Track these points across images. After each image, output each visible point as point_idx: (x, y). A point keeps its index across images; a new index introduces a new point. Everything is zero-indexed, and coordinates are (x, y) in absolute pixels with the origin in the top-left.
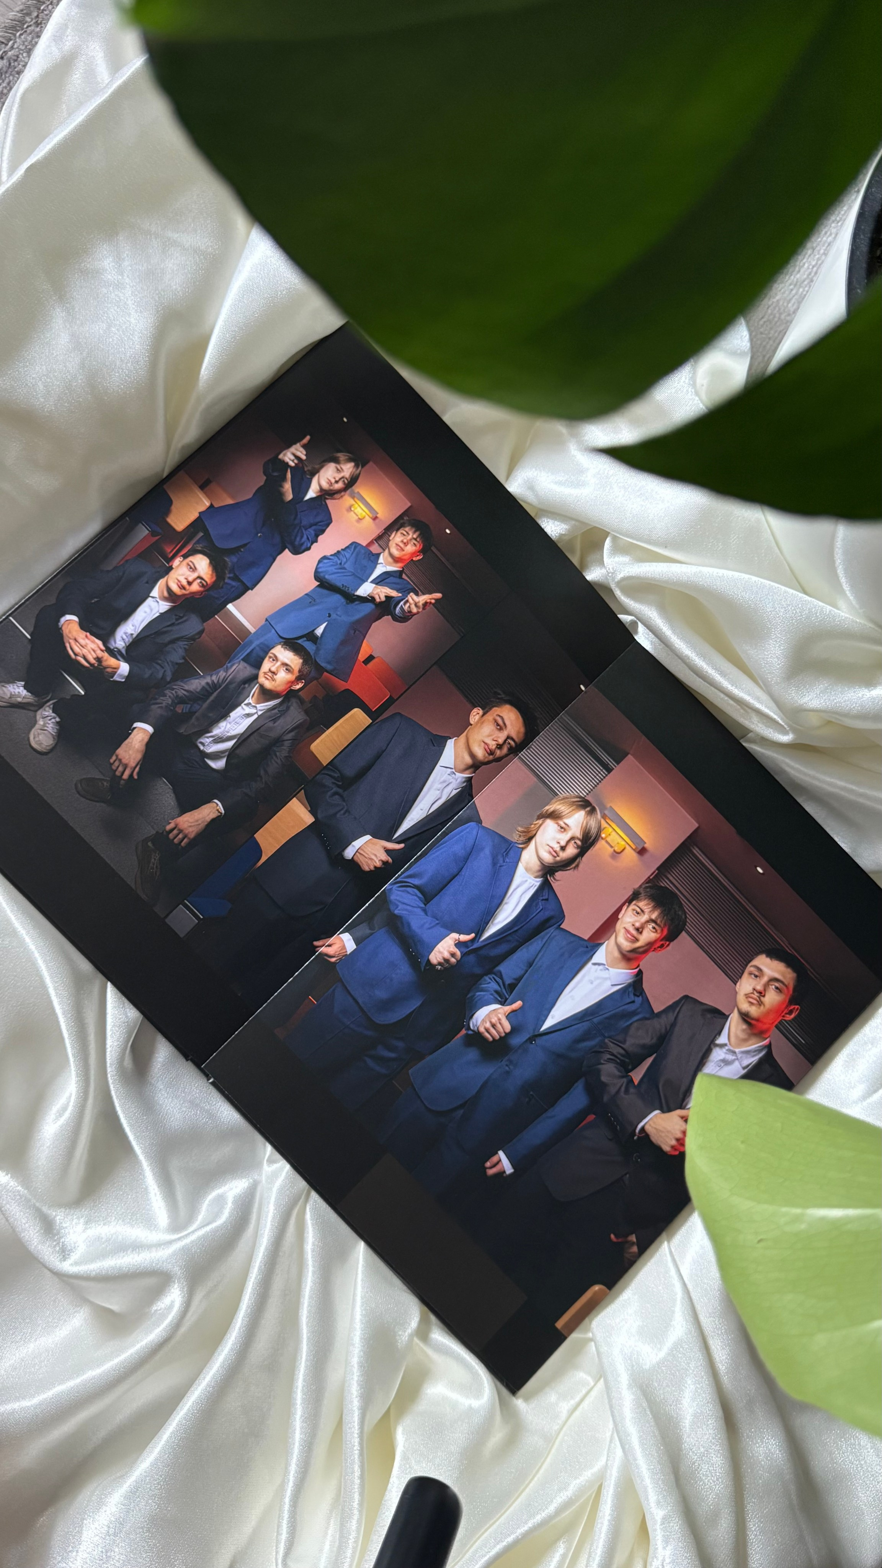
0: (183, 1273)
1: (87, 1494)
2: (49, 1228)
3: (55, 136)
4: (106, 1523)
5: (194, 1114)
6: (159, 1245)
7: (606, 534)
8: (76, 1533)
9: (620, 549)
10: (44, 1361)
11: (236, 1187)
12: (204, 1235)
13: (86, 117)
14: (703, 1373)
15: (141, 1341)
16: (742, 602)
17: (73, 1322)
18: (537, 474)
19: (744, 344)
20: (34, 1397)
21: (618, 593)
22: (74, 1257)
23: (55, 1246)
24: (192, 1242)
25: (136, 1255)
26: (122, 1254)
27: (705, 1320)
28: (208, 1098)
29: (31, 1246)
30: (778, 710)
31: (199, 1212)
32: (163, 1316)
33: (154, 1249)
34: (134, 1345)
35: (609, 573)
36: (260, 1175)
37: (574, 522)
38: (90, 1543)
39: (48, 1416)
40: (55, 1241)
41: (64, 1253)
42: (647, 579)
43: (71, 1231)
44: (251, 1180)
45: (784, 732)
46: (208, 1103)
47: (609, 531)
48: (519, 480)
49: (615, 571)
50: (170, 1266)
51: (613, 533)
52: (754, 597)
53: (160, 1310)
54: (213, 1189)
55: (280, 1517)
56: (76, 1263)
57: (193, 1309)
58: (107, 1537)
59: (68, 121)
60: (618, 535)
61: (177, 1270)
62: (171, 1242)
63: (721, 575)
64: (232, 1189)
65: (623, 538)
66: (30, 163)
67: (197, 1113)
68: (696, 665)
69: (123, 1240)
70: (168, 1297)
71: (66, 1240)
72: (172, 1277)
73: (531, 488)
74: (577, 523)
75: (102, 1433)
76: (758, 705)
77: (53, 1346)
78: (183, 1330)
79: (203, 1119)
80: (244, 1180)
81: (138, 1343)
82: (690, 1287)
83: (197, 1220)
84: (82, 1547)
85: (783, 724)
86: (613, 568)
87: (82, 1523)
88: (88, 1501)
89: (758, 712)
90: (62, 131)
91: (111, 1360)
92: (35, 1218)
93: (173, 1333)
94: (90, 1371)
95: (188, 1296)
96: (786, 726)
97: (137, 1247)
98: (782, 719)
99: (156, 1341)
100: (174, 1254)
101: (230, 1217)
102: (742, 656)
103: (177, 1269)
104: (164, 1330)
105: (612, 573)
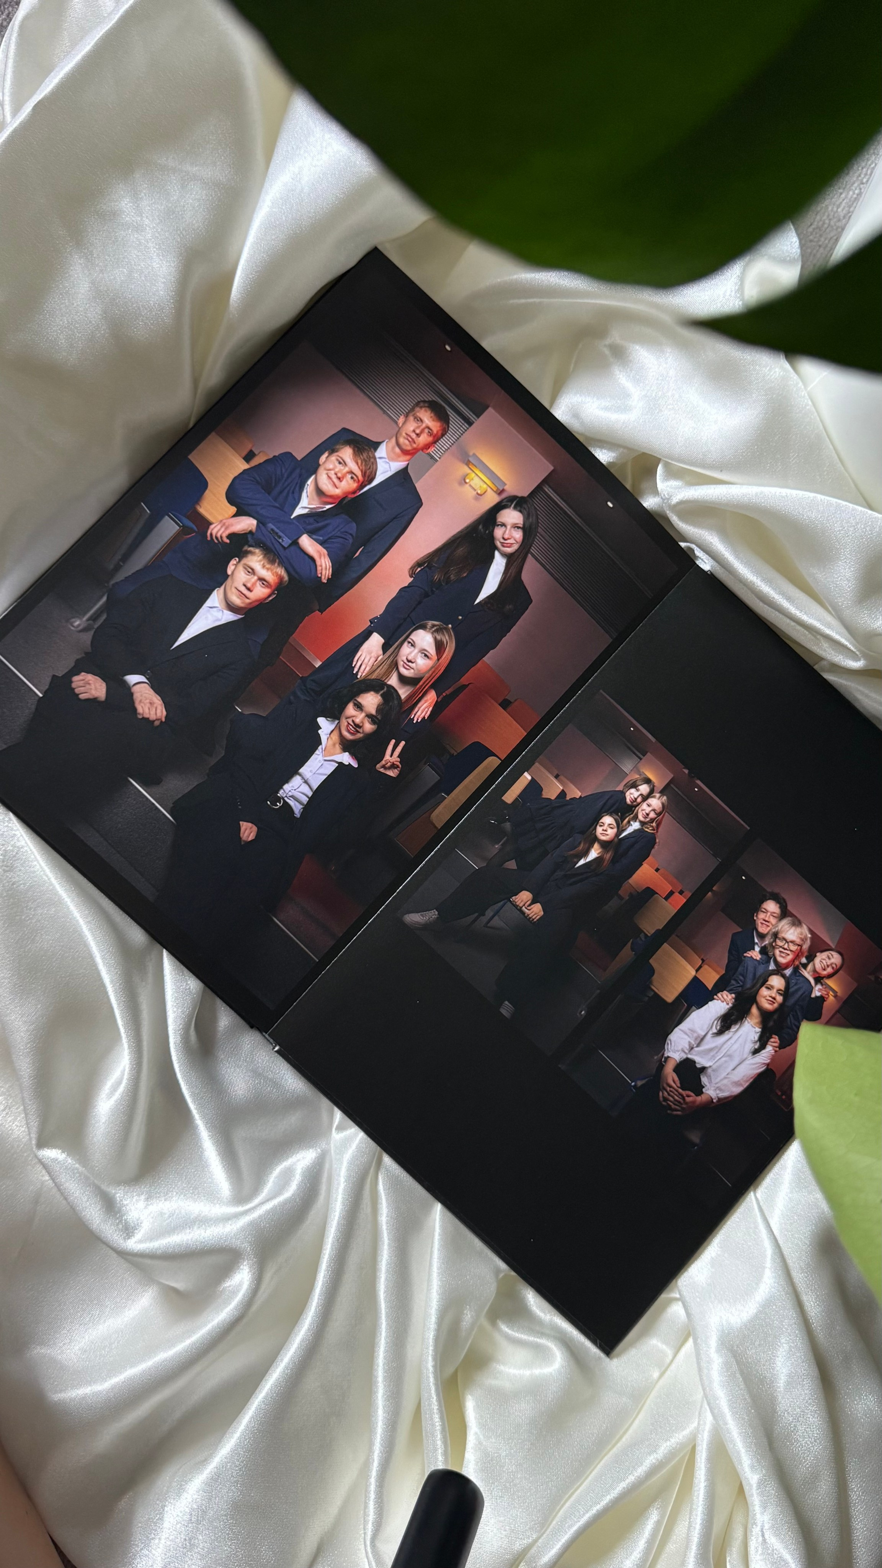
0: (253, 1249)
1: (166, 1478)
2: (110, 1206)
3: (62, 69)
4: (187, 1510)
5: (258, 1083)
6: (227, 1219)
7: (658, 461)
8: (158, 1520)
9: (673, 473)
10: (114, 1342)
11: (303, 1158)
12: (272, 1209)
13: (93, 47)
14: (797, 1332)
15: (212, 1320)
16: (809, 522)
17: (142, 1301)
18: (582, 400)
19: (794, 251)
20: (106, 1381)
21: (674, 519)
22: (138, 1236)
23: (118, 1225)
24: (260, 1217)
25: (203, 1231)
26: (188, 1231)
27: (799, 1277)
28: (271, 1067)
29: (93, 1224)
30: (849, 636)
31: (265, 1184)
32: (234, 1293)
33: (221, 1225)
34: (205, 1325)
35: (664, 500)
36: (328, 1144)
37: (622, 449)
38: (171, 1530)
39: (121, 1400)
40: (118, 1219)
41: (128, 1230)
42: (706, 502)
43: (133, 1208)
44: (319, 1150)
45: (856, 658)
46: (272, 1072)
47: (660, 457)
48: (563, 408)
49: (671, 496)
50: (238, 1242)
51: (664, 459)
52: (821, 518)
53: (230, 1286)
54: (280, 1161)
55: (367, 1497)
56: (140, 1241)
57: (264, 1286)
58: (190, 1525)
59: (73, 53)
60: (670, 461)
61: (246, 1247)
62: (237, 1216)
63: (784, 494)
64: (298, 1160)
65: (676, 463)
66: (38, 100)
67: (260, 1081)
68: (761, 591)
69: (186, 1215)
70: (237, 1273)
71: (129, 1217)
72: (241, 1254)
73: (576, 416)
74: (625, 451)
75: (178, 1414)
76: (828, 631)
77: (123, 1326)
78: (254, 1308)
79: (267, 1088)
80: (311, 1150)
81: (209, 1322)
82: (781, 1242)
83: (262, 1192)
84: (164, 1536)
85: (854, 650)
86: (668, 494)
87: (163, 1510)
88: (168, 1487)
89: (828, 638)
90: (69, 63)
91: (182, 1341)
92: (96, 1195)
93: (245, 1312)
94: (162, 1353)
95: (259, 1273)
96: (857, 653)
97: (202, 1221)
98: (853, 646)
99: (228, 1320)
100: (243, 1229)
101: (298, 1189)
102: (810, 580)
103: (246, 1245)
104: (235, 1308)
105: (668, 499)
